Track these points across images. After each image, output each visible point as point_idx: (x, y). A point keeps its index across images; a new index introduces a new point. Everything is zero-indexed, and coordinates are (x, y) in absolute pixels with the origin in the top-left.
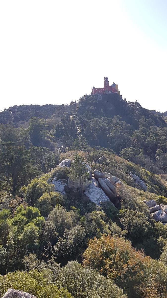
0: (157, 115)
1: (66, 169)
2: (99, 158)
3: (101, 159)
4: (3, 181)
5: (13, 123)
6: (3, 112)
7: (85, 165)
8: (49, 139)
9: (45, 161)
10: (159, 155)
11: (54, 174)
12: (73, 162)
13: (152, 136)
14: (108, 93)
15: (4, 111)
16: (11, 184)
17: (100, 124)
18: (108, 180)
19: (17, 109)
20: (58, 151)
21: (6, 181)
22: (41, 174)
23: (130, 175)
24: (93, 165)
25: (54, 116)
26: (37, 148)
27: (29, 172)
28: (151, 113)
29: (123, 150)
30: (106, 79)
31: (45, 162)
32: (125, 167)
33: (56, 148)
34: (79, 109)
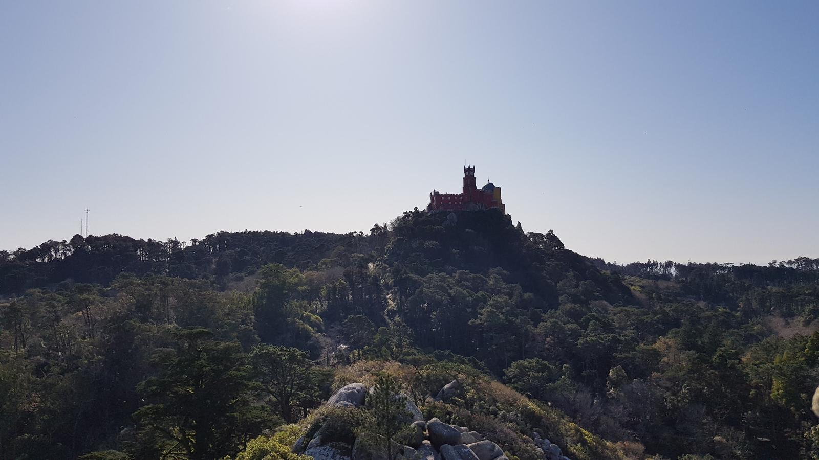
0: (608, 272)
1: (351, 412)
2: (446, 386)
3: (450, 388)
4: (168, 442)
5: (212, 278)
6: (188, 248)
7: (406, 402)
8: (307, 326)
9: (292, 389)
10: (616, 384)
11: (316, 427)
12: (371, 391)
13: (595, 330)
14: (473, 207)
15: (190, 244)
16: (189, 450)
17: (451, 288)
18: (471, 451)
19: (227, 240)
20: (328, 359)
21: (178, 440)
22: (276, 424)
23: (533, 439)
24: (426, 404)
25: (325, 263)
26: (271, 348)
27: (245, 417)
28: (590, 264)
29: (514, 364)
30: (469, 173)
31: (291, 391)
32: (519, 415)
33: (324, 351)
34: (395, 246)
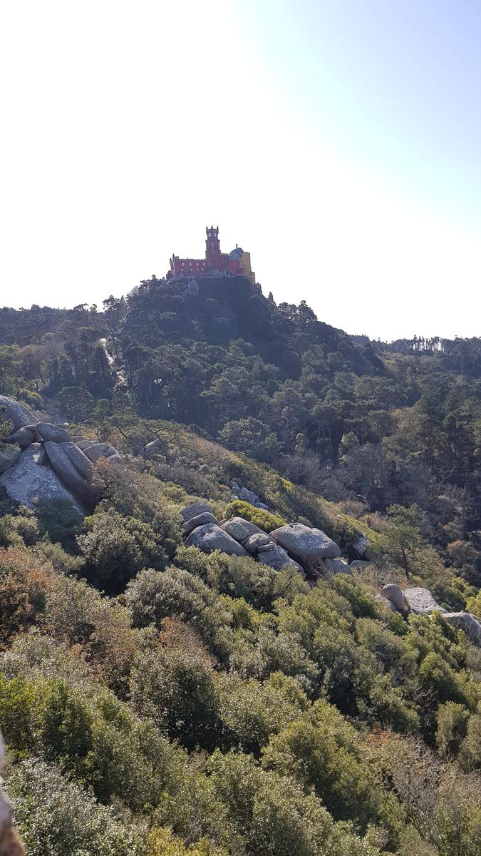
2: (149, 444)
3: (153, 446)
13: (333, 399)
14: (216, 274)
17: (184, 360)
23: (231, 488)
25: (49, 338)
29: (228, 424)
30: (212, 235)
34: (130, 319)
